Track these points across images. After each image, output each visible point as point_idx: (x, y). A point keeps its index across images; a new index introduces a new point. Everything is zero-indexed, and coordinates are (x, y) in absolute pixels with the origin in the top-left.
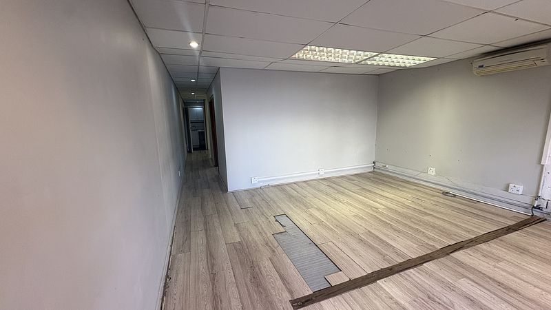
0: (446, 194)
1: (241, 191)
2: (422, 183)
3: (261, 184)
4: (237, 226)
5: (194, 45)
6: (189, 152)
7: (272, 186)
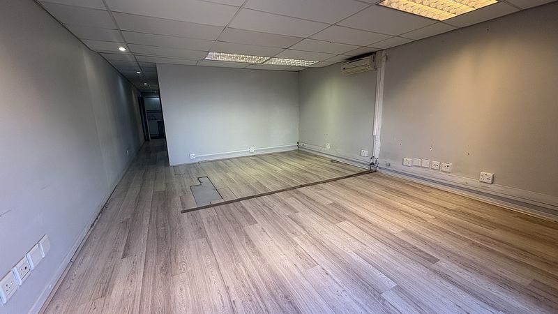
0: (332, 161)
1: (181, 165)
2: (323, 155)
3: (199, 160)
4: (166, 184)
5: (122, 49)
6: (147, 139)
7: (209, 161)
